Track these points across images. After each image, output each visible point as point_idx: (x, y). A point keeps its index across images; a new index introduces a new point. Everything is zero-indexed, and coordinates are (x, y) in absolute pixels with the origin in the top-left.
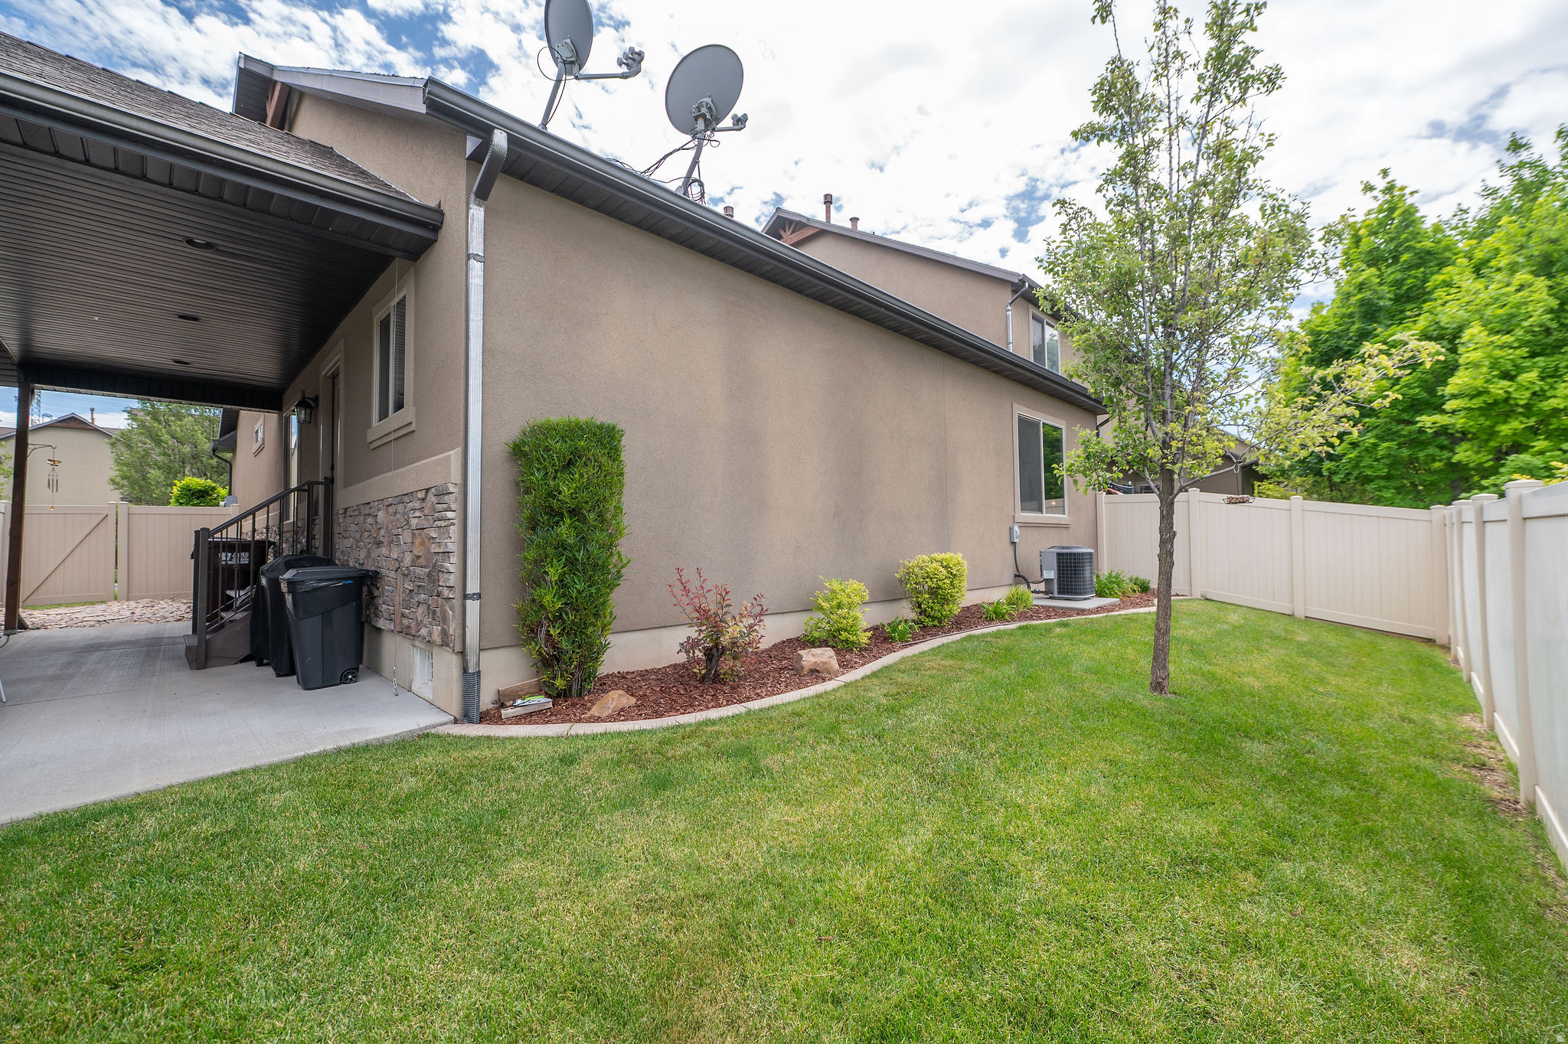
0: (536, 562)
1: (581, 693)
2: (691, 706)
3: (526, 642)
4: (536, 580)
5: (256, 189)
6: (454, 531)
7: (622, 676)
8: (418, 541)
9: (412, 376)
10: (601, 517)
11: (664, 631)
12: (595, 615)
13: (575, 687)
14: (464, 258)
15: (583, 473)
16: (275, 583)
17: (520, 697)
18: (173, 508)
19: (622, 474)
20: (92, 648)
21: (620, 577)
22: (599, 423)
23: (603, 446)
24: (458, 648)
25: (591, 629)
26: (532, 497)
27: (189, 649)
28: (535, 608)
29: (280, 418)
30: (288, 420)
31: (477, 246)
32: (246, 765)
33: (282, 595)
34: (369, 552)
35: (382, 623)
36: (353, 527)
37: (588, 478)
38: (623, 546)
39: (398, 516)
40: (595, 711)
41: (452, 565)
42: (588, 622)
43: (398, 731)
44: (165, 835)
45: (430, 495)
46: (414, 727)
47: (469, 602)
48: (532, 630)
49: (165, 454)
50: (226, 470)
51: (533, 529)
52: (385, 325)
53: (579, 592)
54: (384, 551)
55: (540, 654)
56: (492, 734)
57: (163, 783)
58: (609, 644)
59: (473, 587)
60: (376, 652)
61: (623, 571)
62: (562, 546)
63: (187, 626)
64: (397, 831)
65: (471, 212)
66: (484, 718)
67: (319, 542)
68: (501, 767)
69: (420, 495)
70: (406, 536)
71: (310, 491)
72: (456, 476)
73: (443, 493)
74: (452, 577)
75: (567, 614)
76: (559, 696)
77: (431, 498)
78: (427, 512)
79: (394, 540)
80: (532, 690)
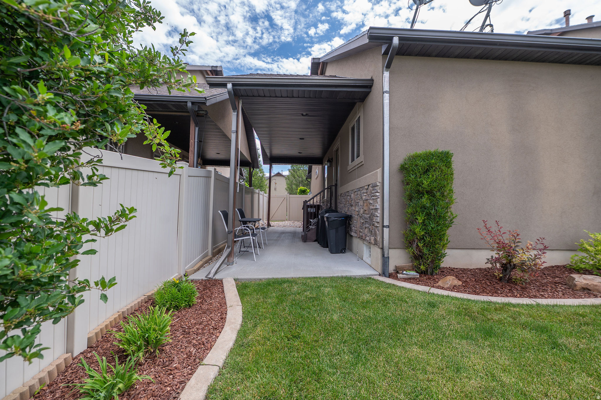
0: (413, 214)
1: (432, 273)
2: (496, 293)
3: (407, 247)
4: (413, 221)
5: (319, 91)
6: (379, 200)
7: (452, 270)
8: (365, 204)
9: (362, 144)
10: (443, 195)
11: (474, 251)
12: (439, 239)
13: (429, 270)
14: (382, 94)
15: (433, 175)
16: (323, 217)
17: (405, 270)
18: (298, 195)
19: (452, 174)
20: (283, 233)
21: (452, 223)
22: (441, 151)
23: (443, 161)
24: (381, 246)
25: (437, 246)
26: (410, 186)
27: (302, 236)
28: (411, 233)
29: (322, 167)
30: (324, 167)
31: (386, 88)
32: (318, 276)
33: (325, 221)
34: (348, 209)
35: (353, 234)
36: (343, 200)
37: (436, 177)
38: (453, 208)
39: (358, 196)
40: (440, 283)
41: (378, 213)
42: (436, 242)
43: (360, 274)
44: (299, 293)
45: (370, 187)
46: (366, 274)
47: (385, 229)
48: (410, 243)
49: (296, 181)
50: (309, 185)
51: (411, 200)
52: (353, 129)
53: (432, 228)
54: (353, 208)
55: (414, 253)
56: (395, 284)
57: (298, 276)
58: (446, 253)
59: (386, 223)
60: (351, 244)
61: (454, 220)
62: (424, 207)
63: (301, 229)
64: (365, 315)
65: (384, 75)
66: (390, 276)
67: (333, 205)
68: (402, 300)
69: (366, 187)
70: (361, 203)
71: (331, 189)
72: (380, 179)
73: (375, 186)
74: (378, 218)
75: (426, 238)
76: (422, 273)
77: (370, 188)
78: (368, 193)
79: (357, 204)
80: (410, 268)
